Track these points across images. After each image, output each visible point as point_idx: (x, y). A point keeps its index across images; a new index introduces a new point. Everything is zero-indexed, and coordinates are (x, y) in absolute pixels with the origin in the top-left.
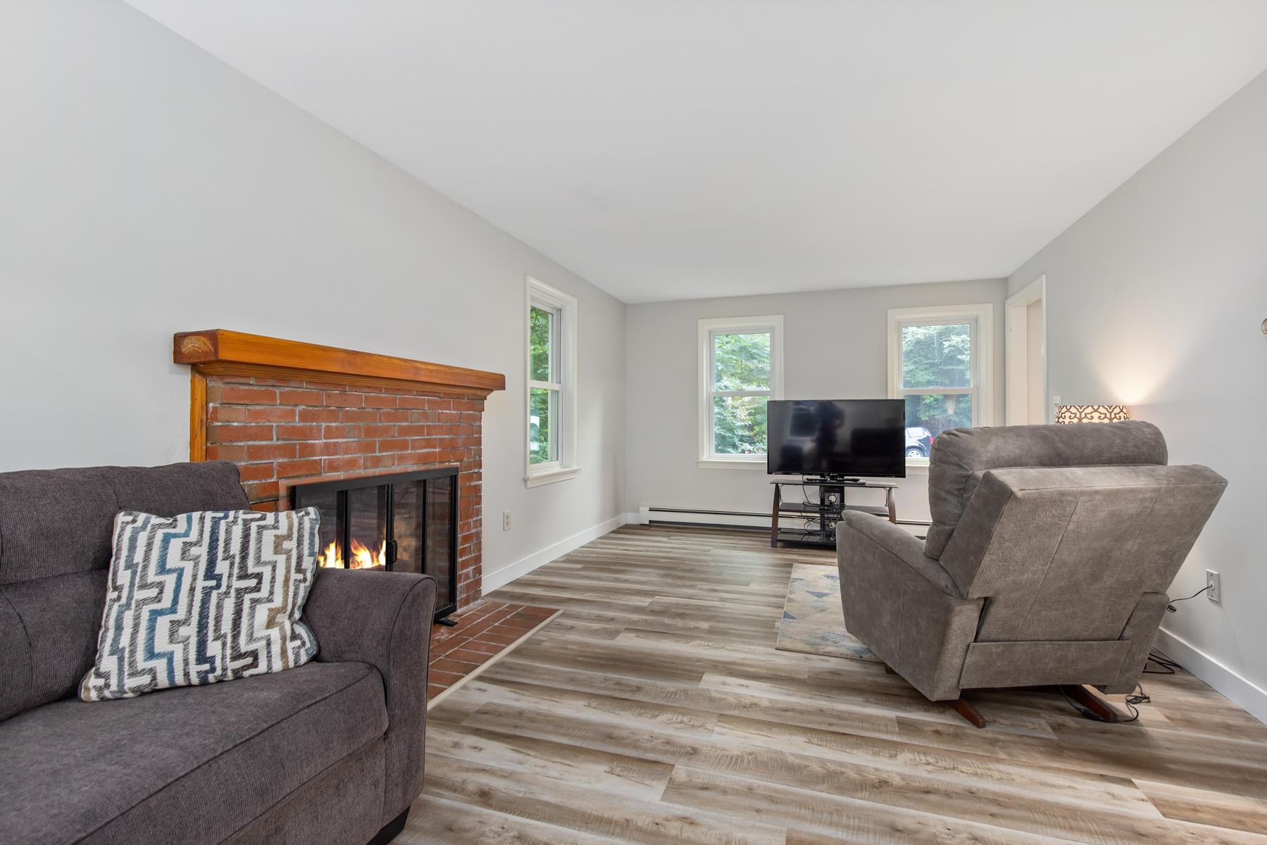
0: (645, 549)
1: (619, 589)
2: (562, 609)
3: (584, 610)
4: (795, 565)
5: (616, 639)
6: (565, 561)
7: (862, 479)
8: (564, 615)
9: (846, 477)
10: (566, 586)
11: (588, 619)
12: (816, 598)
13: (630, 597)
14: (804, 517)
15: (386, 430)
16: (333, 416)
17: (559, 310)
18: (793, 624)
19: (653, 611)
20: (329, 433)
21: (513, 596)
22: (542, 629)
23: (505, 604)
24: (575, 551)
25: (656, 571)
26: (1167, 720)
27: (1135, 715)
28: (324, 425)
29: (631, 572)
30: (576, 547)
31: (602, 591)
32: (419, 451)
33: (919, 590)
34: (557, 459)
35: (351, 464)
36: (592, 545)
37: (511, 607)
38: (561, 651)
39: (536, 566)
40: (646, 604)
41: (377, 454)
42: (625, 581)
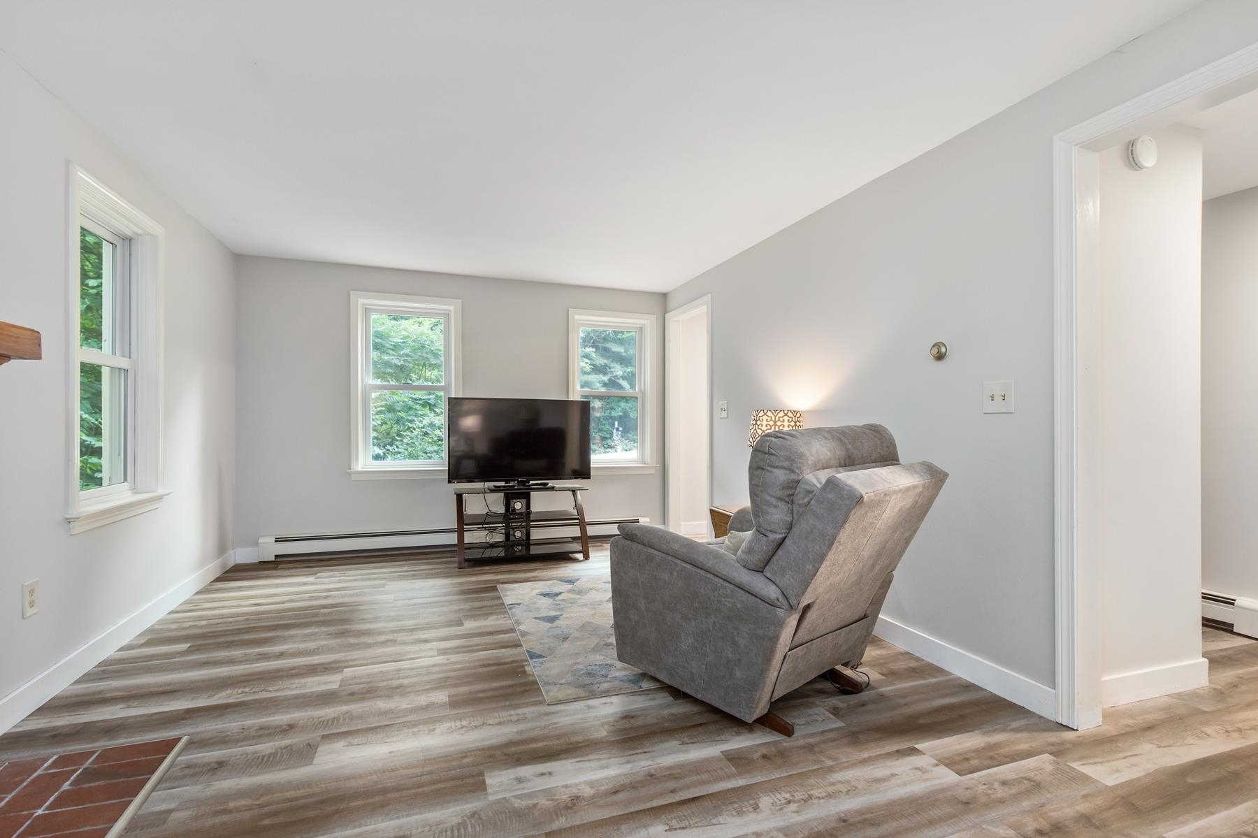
0: (287, 598)
1: (278, 671)
2: (184, 733)
3: (232, 724)
4: (499, 586)
5: (315, 761)
6: (149, 643)
7: (551, 483)
8: (194, 744)
9: (531, 482)
10: (173, 688)
11: (246, 738)
12: (549, 625)
13: (303, 681)
14: (485, 529)
17: (128, 240)
18: (547, 665)
19: (352, 694)
21: (56, 737)
22: (154, 789)
23: (45, 760)
24: (161, 622)
25: (324, 629)
26: (883, 677)
27: (867, 681)
29: (285, 640)
30: (161, 614)
31: (248, 681)
33: (739, 606)
34: (125, 479)
36: (188, 606)
37: (63, 760)
38: (217, 820)
39: (90, 665)
40: (335, 686)
42: (281, 655)
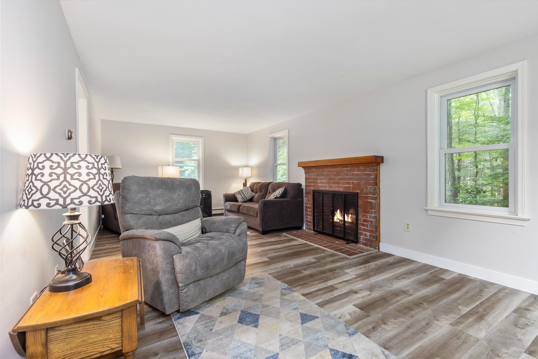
15: (334, 179)
16: (322, 175)
20: (321, 179)
28: (320, 177)
32: (344, 185)
35: (325, 187)
41: (332, 185)
